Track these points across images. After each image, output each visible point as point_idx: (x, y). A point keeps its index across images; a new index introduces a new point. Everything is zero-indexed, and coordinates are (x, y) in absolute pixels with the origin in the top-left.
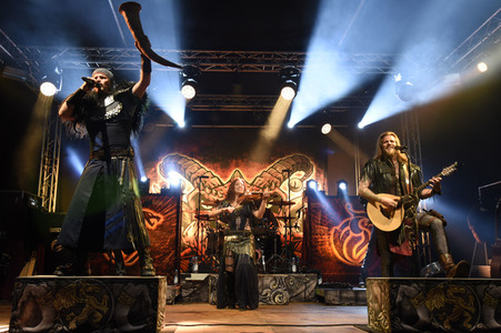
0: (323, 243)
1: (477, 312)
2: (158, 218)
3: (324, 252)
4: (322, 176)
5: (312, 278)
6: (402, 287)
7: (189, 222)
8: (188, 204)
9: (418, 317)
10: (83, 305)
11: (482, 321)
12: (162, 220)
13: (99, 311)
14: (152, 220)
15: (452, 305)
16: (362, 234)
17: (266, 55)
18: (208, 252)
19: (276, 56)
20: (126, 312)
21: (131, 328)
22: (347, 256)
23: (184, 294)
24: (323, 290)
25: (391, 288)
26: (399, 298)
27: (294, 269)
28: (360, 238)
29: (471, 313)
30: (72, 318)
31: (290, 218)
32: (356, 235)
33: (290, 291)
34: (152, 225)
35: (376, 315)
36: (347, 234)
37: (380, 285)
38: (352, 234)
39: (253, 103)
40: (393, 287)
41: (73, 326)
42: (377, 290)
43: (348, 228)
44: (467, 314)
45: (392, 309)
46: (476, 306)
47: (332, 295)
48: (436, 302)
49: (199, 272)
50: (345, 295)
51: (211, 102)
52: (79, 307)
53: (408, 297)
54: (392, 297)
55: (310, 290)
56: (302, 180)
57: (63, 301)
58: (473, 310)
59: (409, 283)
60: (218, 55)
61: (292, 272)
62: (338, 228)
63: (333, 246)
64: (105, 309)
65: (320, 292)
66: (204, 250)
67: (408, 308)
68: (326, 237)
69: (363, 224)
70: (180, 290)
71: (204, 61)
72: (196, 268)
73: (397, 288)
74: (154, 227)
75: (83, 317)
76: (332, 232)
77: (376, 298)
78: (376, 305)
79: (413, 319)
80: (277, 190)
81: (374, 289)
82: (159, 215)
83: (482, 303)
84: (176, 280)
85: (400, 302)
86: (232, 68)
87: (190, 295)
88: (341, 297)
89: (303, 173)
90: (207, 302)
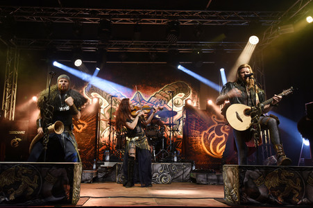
0: (196, 142)
1: (302, 190)
2: (83, 125)
3: (197, 148)
4: (196, 96)
5: (188, 166)
6: (248, 172)
7: (105, 127)
8: (104, 115)
9: (259, 193)
10: (20, 183)
11: (306, 196)
12: (86, 126)
13: (31, 187)
14: (79, 126)
15: (285, 185)
16: (223, 136)
17: (158, 13)
18: (117, 148)
19: (164, 13)
20: (50, 188)
21: (54, 199)
22: (212, 151)
23: (100, 176)
24: (195, 174)
25: (240, 172)
26: (246, 180)
27: (175, 160)
28: (221, 139)
29: (298, 191)
30: (12, 192)
31: (173, 124)
32: (219, 137)
33: (172, 174)
34: (79, 129)
35: (230, 191)
36: (213, 136)
37: (232, 170)
38: (216, 136)
39: (149, 46)
40: (241, 171)
41: (12, 197)
42: (230, 174)
43: (214, 132)
44: (295, 191)
45: (240, 188)
46: (302, 186)
47: (201, 177)
48: (273, 182)
49: (110, 161)
50: (210, 177)
51: (121, 46)
52: (17, 184)
53: (252, 179)
54: (241, 179)
55: (186, 174)
56: (182, 99)
57: (6, 180)
58: (300, 189)
59: (253, 169)
60: (125, 12)
61: (174, 162)
62: (207, 132)
63: (203, 144)
64: (36, 186)
65: (193, 175)
66: (115, 146)
67: (252, 186)
68: (198, 138)
69: (224, 129)
70: (97, 173)
71: (115, 16)
72: (108, 158)
73: (244, 172)
74: (81, 130)
75: (19, 191)
76: (203, 135)
77: (230, 179)
78: (230, 184)
79: (256, 195)
80: (166, 106)
81: (229, 173)
82: (84, 122)
83: (306, 184)
84: (94, 167)
85: (246, 182)
86: (134, 21)
87: (103, 177)
88: (207, 179)
89: (183, 94)
90: (115, 181)
